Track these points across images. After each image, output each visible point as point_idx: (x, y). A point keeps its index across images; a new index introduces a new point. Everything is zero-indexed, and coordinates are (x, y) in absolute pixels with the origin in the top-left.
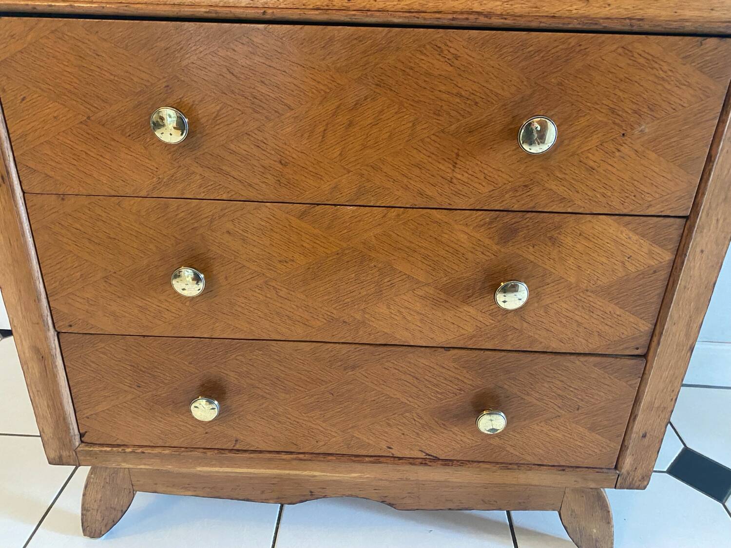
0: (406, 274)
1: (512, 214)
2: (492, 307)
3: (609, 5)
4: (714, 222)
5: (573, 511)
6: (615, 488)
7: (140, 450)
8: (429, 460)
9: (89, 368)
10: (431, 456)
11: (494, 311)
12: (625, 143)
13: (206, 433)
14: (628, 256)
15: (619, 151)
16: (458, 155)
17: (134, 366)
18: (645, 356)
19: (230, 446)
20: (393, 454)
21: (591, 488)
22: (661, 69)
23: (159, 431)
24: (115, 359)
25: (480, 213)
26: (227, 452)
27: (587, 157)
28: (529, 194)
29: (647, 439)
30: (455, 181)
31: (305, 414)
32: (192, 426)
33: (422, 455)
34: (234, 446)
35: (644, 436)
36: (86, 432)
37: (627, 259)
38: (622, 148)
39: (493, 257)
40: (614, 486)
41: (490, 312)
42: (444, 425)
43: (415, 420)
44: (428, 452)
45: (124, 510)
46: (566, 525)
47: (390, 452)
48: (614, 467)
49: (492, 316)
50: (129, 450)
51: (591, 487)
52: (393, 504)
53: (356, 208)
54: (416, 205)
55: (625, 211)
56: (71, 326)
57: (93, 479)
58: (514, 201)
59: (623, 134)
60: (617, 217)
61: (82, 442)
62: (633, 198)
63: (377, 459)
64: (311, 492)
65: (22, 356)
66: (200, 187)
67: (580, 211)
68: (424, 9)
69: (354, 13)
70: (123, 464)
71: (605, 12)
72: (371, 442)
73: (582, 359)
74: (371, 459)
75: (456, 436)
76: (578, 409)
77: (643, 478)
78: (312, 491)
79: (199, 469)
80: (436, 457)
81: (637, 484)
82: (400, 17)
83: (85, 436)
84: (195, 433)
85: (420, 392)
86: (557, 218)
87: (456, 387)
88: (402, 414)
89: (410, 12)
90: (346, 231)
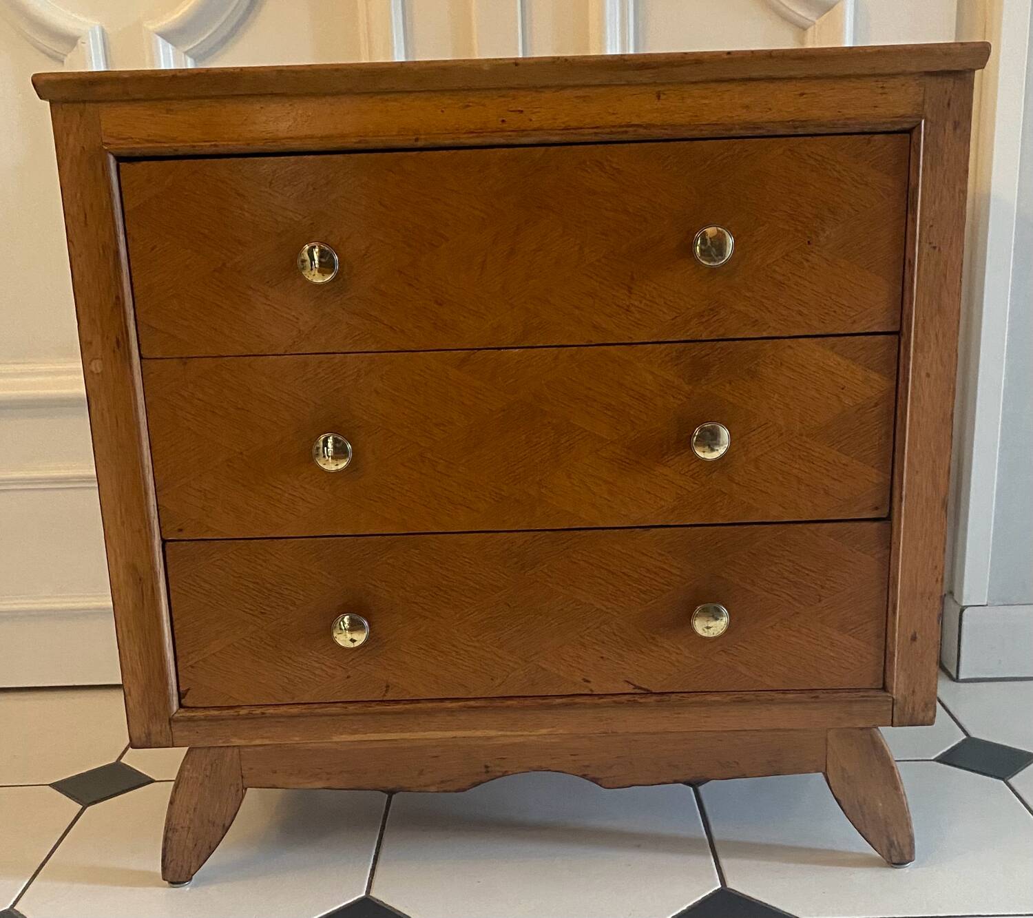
0: (586, 431)
1: (701, 345)
2: (693, 466)
3: (770, 109)
4: (933, 337)
5: (843, 769)
6: (893, 726)
7: (258, 711)
8: (640, 696)
9: (198, 590)
10: (641, 688)
11: (695, 471)
12: (812, 252)
13: (348, 677)
14: (842, 387)
15: (807, 261)
16: (632, 278)
17: (257, 583)
18: (889, 518)
19: (377, 696)
20: (591, 690)
21: (862, 729)
22: (834, 169)
23: (286, 680)
24: (235, 575)
25: (663, 346)
26: (373, 704)
27: (775, 271)
28: (715, 318)
29: (917, 643)
30: (632, 309)
31: (475, 637)
32: (330, 667)
33: (630, 689)
34: (384, 695)
35: (914, 639)
36: (189, 689)
37: (840, 390)
38: (810, 258)
39: (685, 400)
40: (890, 723)
41: (691, 473)
42: (653, 638)
43: (615, 635)
44: (637, 684)
45: (227, 825)
46: (839, 798)
47: (587, 687)
48: (881, 686)
49: (693, 478)
50: (243, 712)
51: (861, 725)
52: (598, 779)
53: (522, 350)
54: (591, 341)
55: (829, 331)
56: (181, 530)
57: (189, 771)
58: (702, 328)
59: (809, 242)
60: (819, 339)
61: (181, 706)
62: (833, 314)
63: (571, 700)
64: (487, 767)
65: (115, 579)
66: (345, 339)
67: (777, 334)
68: (582, 125)
69: (509, 133)
70: (233, 740)
71: (767, 117)
72: (561, 674)
73: (813, 527)
74: (564, 700)
75: (670, 654)
76: (820, 601)
77: (926, 705)
78: (489, 764)
79: (336, 739)
80: (648, 690)
81: (921, 716)
82: (557, 134)
83: (187, 696)
84: (334, 678)
85: (618, 592)
86: (752, 345)
87: (662, 581)
88: (598, 628)
89: (568, 129)
90: (512, 380)
